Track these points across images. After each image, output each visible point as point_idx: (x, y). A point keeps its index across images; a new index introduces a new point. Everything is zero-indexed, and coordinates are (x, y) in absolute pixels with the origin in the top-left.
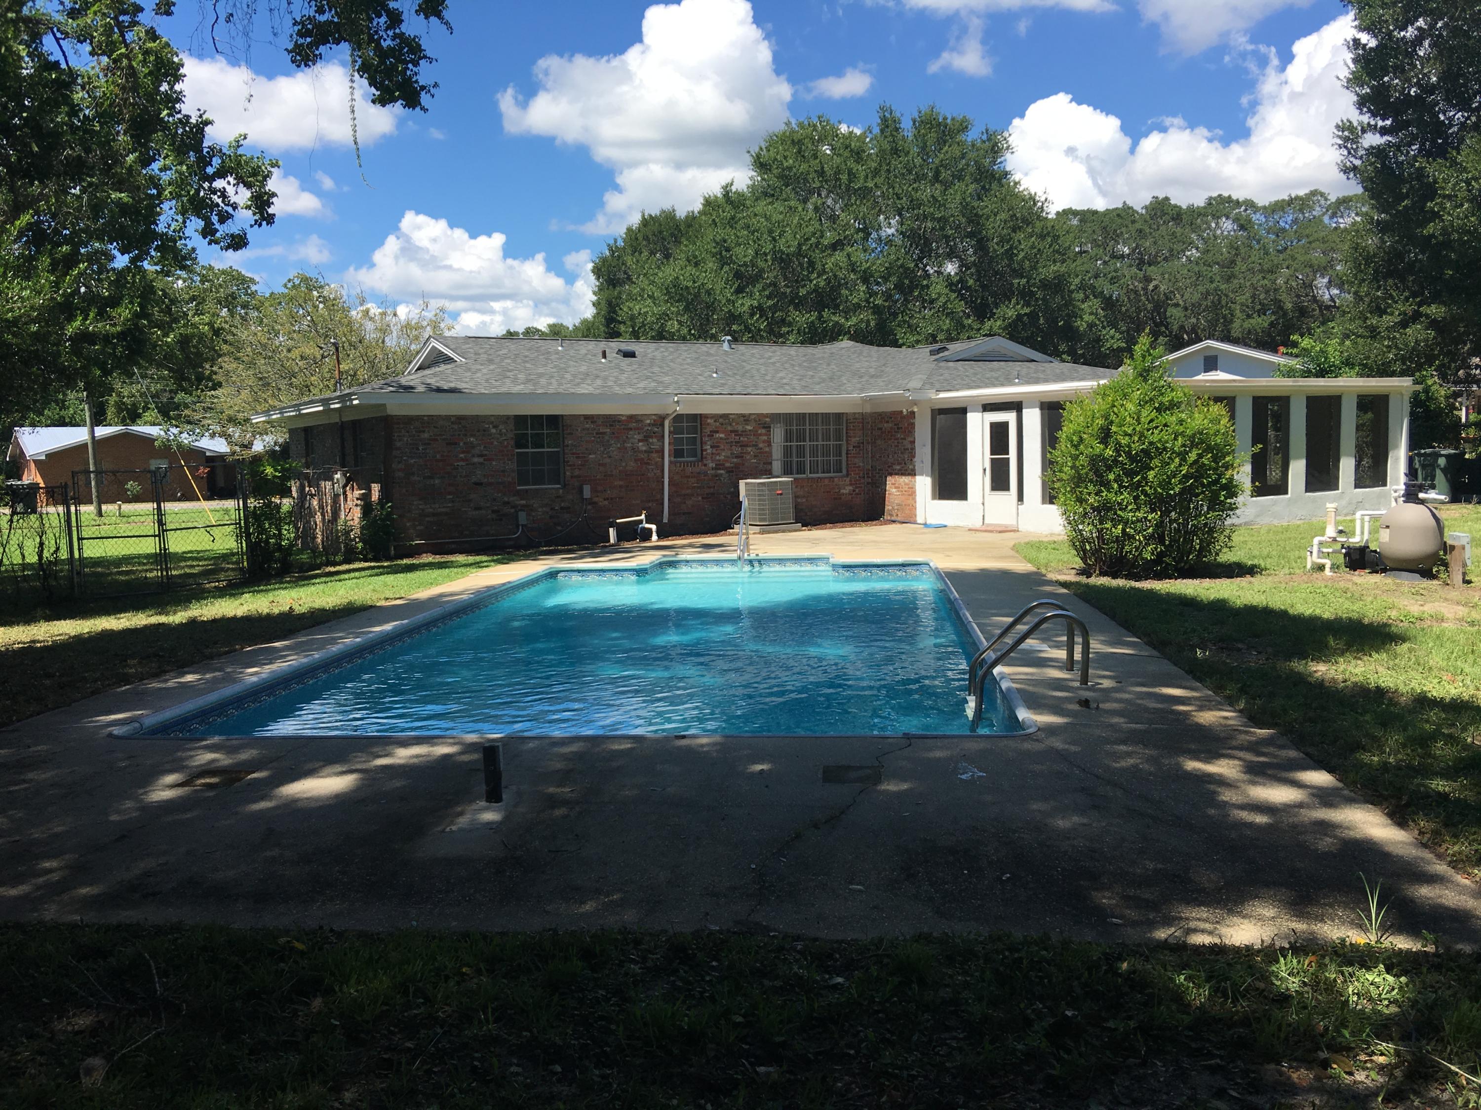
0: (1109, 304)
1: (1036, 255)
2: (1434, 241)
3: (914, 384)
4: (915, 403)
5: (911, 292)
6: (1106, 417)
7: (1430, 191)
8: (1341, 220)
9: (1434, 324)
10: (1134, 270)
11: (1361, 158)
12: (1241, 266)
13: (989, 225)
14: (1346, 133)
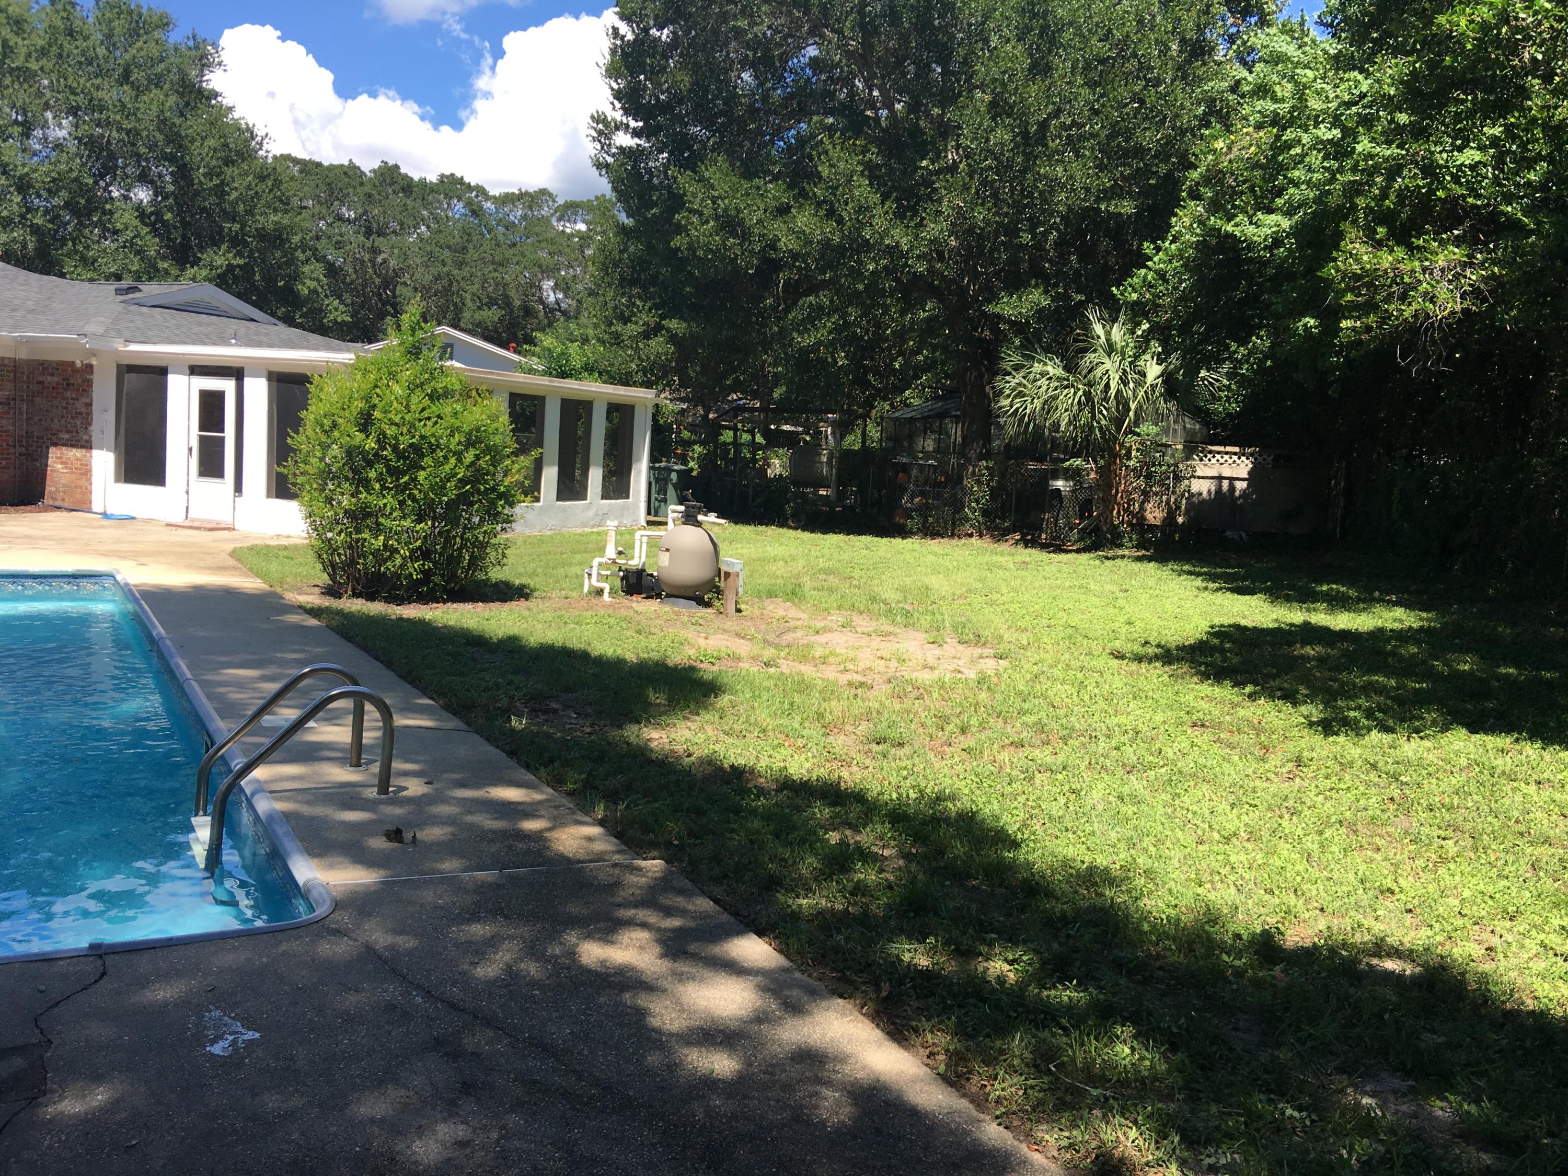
0: (332, 271)
1: (252, 198)
2: (680, 255)
3: (95, 327)
4: (93, 353)
5: (89, 216)
6: (367, 398)
7: (677, 201)
8: (568, 225)
9: (673, 338)
10: (361, 238)
11: (613, 155)
12: (472, 255)
13: (195, 148)
14: (601, 126)
